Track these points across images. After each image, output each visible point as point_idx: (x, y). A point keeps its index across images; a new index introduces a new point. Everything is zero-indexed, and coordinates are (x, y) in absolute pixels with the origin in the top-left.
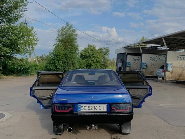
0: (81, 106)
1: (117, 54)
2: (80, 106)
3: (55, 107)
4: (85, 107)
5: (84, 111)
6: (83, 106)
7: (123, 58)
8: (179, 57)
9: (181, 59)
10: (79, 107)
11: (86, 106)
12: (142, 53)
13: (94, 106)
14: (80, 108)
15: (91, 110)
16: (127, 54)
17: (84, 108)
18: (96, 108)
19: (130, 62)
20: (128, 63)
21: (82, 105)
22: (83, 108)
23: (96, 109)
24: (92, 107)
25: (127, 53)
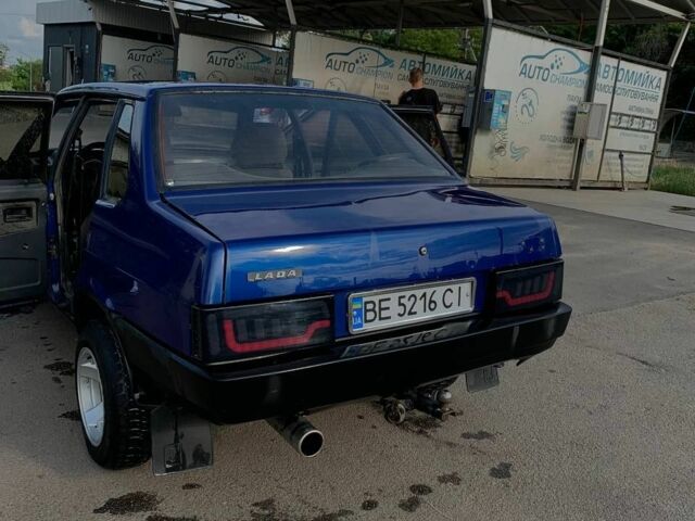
0: (365, 300)
1: (46, 26)
2: (360, 299)
3: (228, 325)
4: (384, 305)
5: (377, 325)
6: (376, 299)
7: (82, 45)
8: (331, 60)
9: (337, 67)
10: (357, 306)
11: (386, 296)
12: (178, 32)
13: (422, 291)
14: (359, 310)
15: (410, 313)
16: (99, 28)
17: (377, 309)
18: (431, 302)
19: (114, 67)
20: (107, 67)
21: (367, 296)
22: (373, 310)
23: (433, 306)
24: (413, 299)
25: (102, 25)
